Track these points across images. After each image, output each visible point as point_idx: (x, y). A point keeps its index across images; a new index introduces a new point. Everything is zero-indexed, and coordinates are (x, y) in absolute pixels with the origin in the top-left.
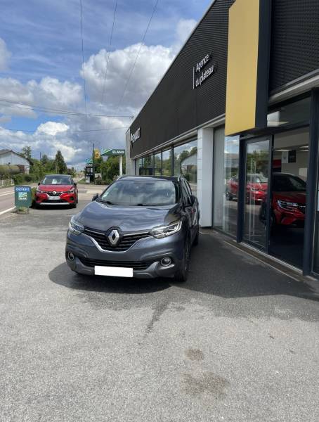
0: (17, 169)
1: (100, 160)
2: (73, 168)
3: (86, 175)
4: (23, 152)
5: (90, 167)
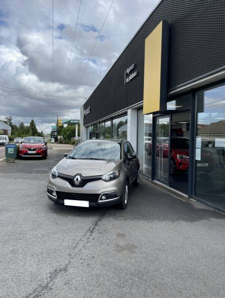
1: (62, 127)
2: (42, 132)
3: (51, 137)
4: (6, 120)
5: (55, 132)
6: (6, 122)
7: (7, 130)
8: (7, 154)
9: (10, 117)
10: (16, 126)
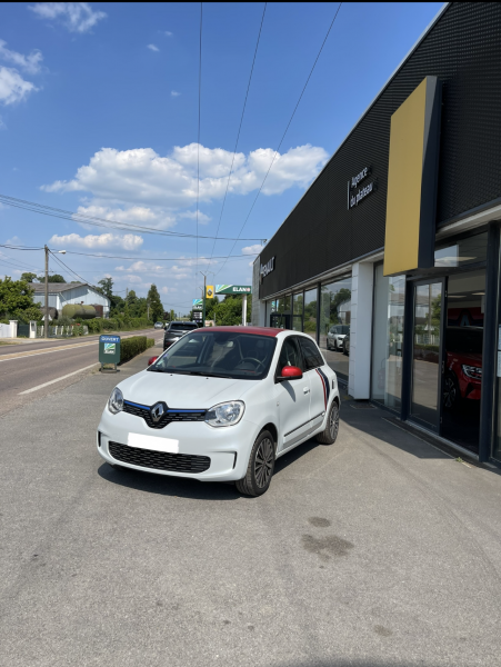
0: (93, 310)
1: (214, 301)
2: (172, 312)
4: (101, 286)
5: (199, 311)
6: (99, 291)
7: (101, 307)
8: (103, 357)
9: (109, 280)
10: (119, 299)
